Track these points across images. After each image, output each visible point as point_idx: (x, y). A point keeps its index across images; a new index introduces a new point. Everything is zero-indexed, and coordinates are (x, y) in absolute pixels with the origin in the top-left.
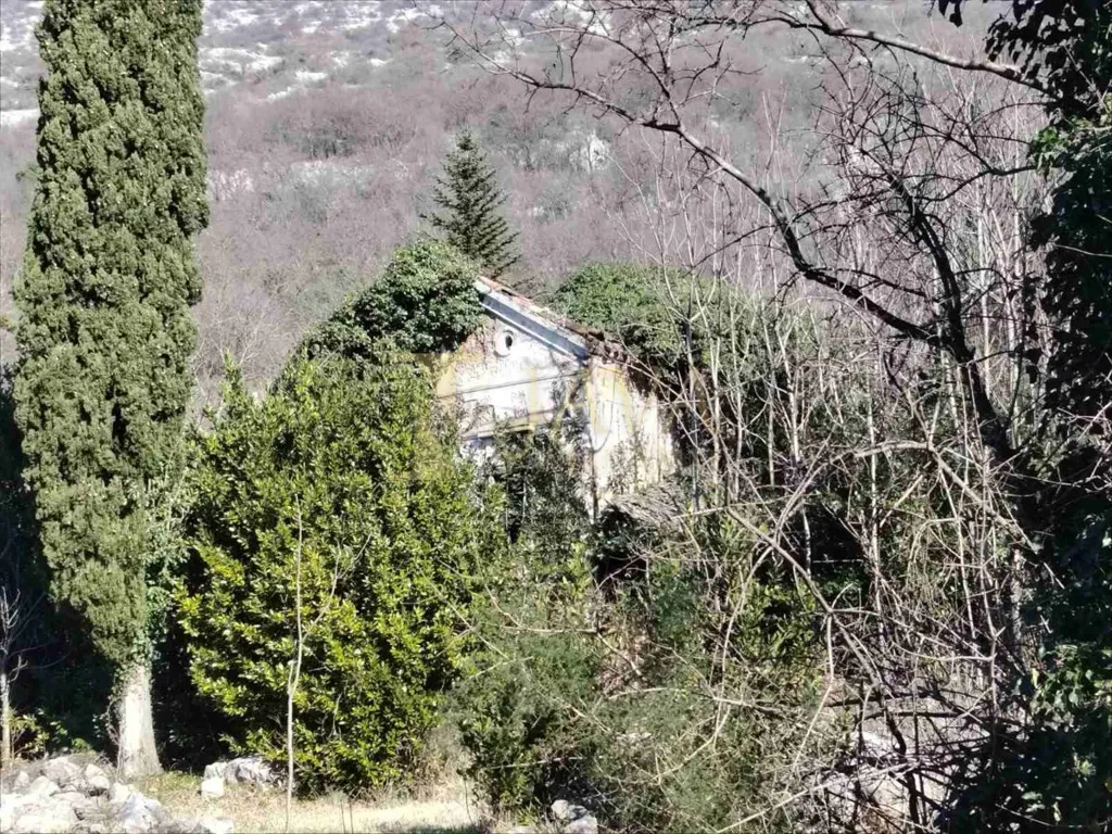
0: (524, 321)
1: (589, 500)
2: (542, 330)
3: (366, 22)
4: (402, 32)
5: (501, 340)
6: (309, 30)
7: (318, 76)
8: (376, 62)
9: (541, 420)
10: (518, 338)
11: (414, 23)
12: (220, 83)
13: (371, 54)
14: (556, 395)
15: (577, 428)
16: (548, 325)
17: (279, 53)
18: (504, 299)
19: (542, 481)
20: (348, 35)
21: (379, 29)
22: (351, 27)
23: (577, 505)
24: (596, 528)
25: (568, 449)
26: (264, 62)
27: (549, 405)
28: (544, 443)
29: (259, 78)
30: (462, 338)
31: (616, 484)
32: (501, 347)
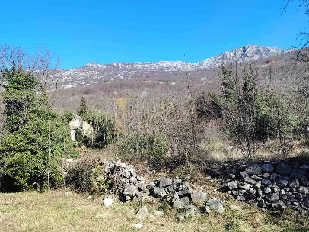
0: (77, 118)
1: (83, 135)
2: (79, 119)
3: (96, 78)
4: (100, 79)
5: (75, 119)
6: (89, 79)
7: (89, 84)
8: (96, 83)
9: (79, 127)
10: (77, 120)
11: (101, 78)
12: (78, 85)
13: (95, 82)
14: (80, 125)
15: (82, 128)
16: (79, 118)
17: (85, 82)
18: (75, 116)
19: (79, 133)
20: (93, 79)
21: (97, 79)
22: (94, 78)
23: (82, 136)
24: (84, 138)
25: (81, 130)
26: (83, 83)
27: (79, 126)
28: (79, 130)
29: (83, 85)
30: (72, 119)
31: (87, 133)
32: (75, 120)
